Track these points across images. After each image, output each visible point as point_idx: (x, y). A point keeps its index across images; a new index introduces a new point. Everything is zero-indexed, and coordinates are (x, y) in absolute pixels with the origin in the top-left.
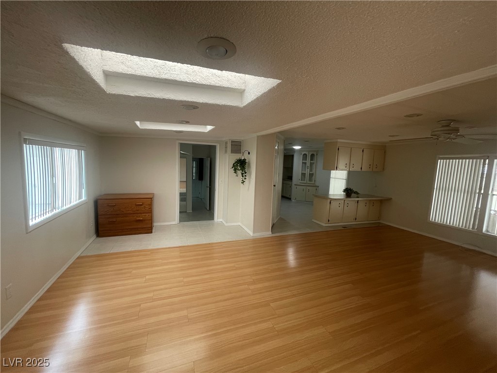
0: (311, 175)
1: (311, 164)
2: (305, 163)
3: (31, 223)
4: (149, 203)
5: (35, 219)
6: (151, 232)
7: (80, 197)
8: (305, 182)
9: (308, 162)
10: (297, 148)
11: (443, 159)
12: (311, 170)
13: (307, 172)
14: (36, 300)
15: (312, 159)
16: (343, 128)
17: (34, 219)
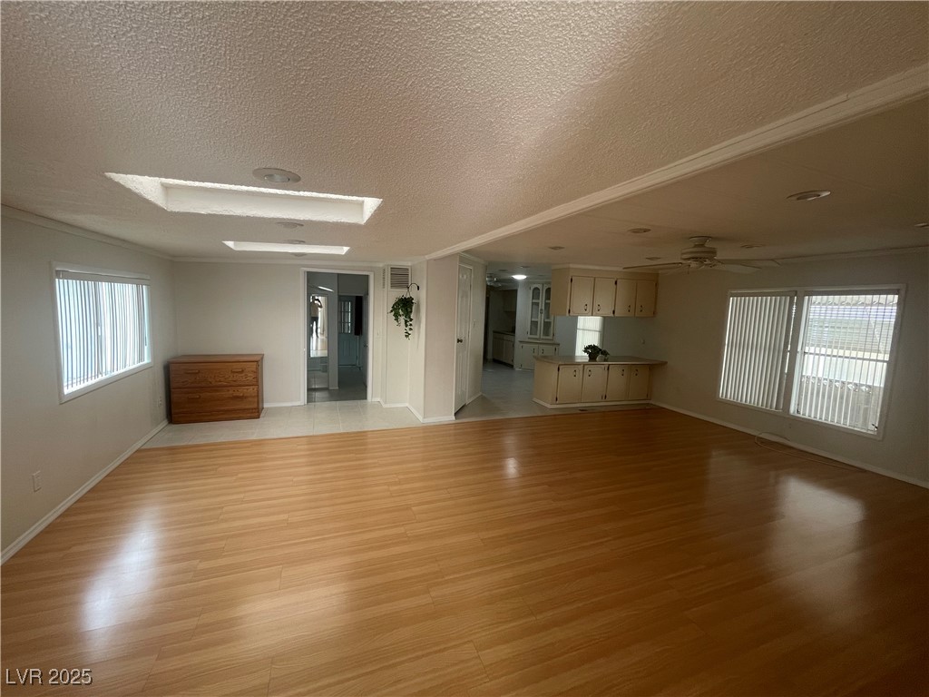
0: (547, 325)
1: (547, 305)
2: (537, 304)
3: (66, 391)
4: (254, 369)
5: (72, 385)
6: (258, 417)
7: (141, 359)
8: (537, 337)
9: (542, 301)
10: (520, 277)
11: (737, 295)
12: (548, 316)
13: (541, 319)
14: (74, 500)
15: (548, 297)
16: (560, 248)
17: (70, 386)
